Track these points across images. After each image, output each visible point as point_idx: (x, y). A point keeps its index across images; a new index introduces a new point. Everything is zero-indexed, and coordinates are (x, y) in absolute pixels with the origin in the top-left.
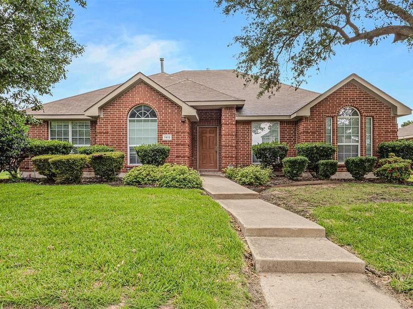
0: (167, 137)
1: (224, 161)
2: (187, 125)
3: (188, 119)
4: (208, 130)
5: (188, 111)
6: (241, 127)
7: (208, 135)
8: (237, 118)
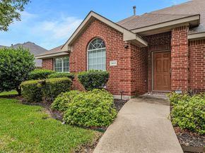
0: (113, 63)
1: (174, 85)
2: (129, 50)
3: (131, 44)
4: (162, 54)
5: (128, 36)
6: (195, 47)
7: (162, 59)
8: (189, 37)
